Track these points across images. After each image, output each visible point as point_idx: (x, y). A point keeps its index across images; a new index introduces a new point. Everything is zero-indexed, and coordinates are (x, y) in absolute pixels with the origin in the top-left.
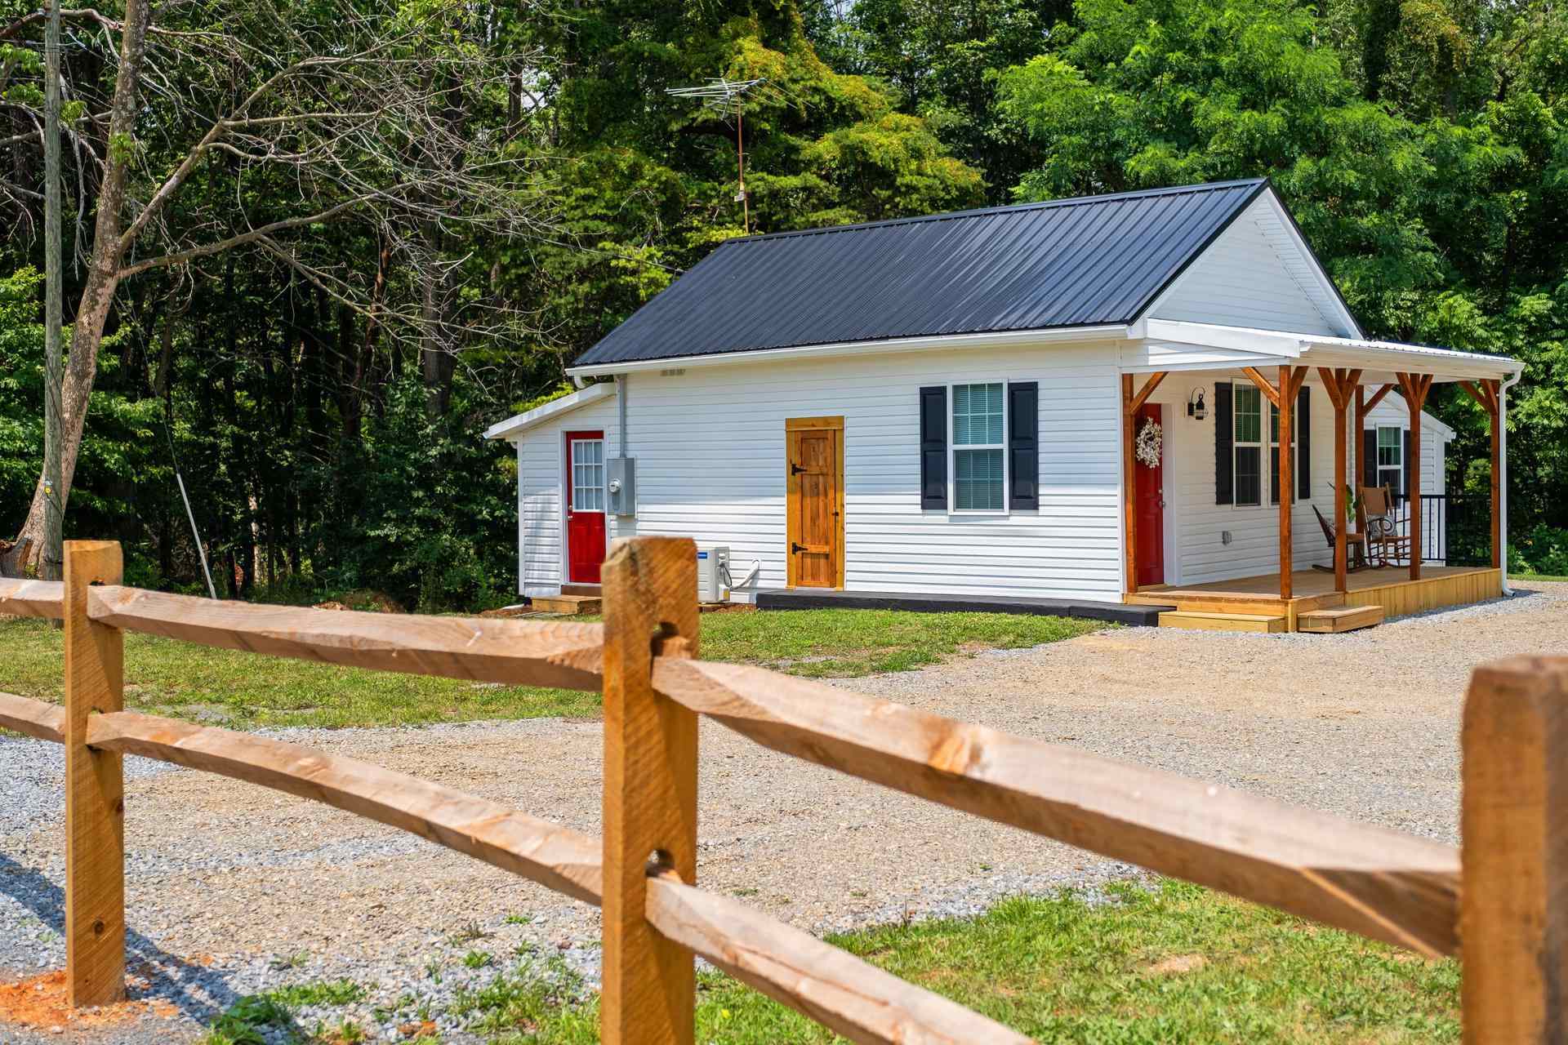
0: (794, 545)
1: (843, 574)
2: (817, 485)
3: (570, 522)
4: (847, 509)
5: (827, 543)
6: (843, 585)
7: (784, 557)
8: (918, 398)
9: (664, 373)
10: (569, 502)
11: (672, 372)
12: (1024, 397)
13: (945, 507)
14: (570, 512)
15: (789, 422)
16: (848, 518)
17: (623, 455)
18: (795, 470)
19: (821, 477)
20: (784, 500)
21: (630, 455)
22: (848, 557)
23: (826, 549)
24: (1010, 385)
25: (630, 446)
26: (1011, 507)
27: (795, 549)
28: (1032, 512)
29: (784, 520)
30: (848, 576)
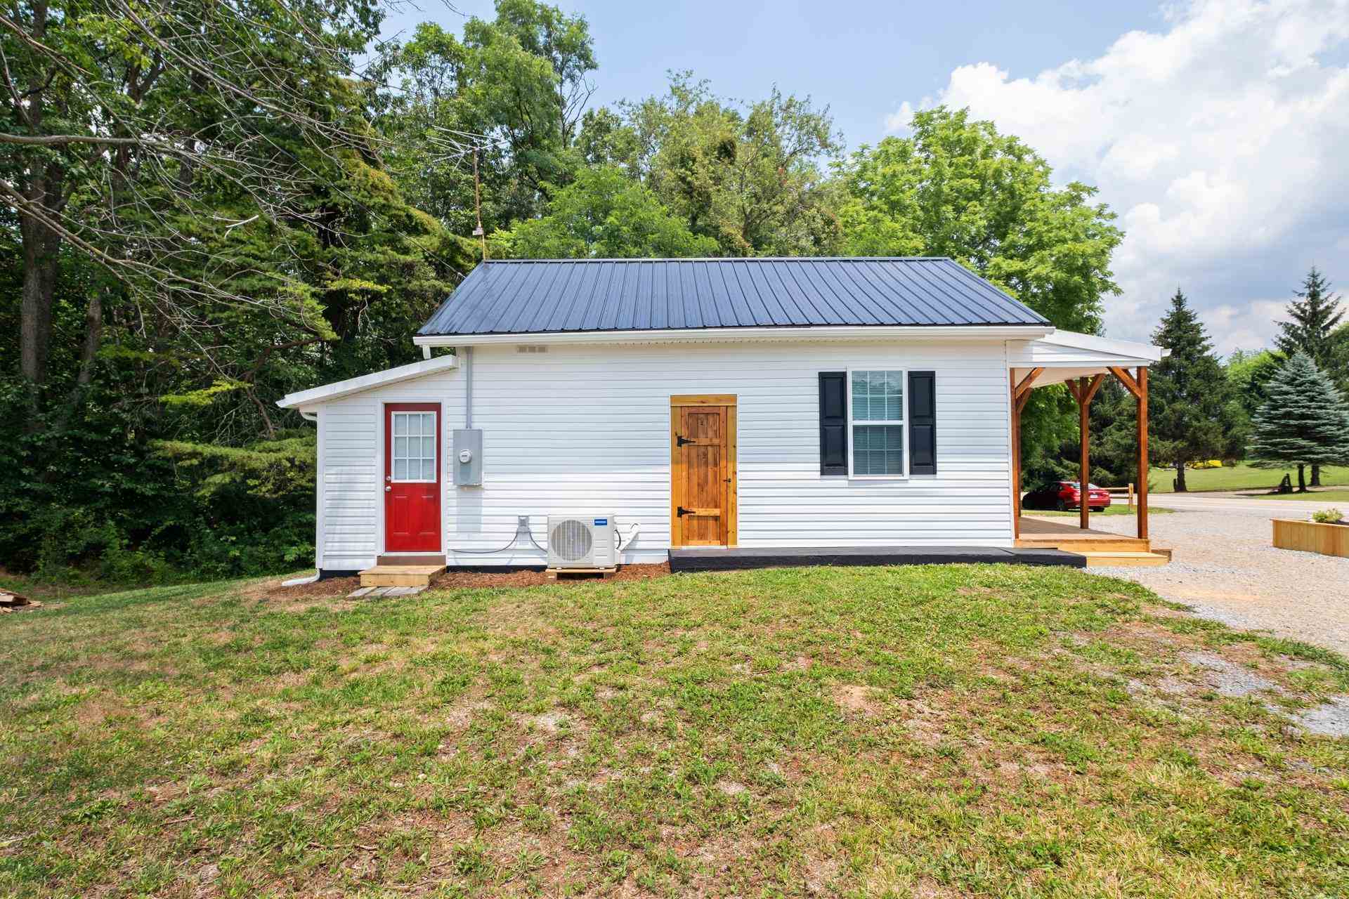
0: (680, 509)
1: (735, 533)
2: (706, 455)
3: (387, 493)
4: (739, 475)
5: (716, 507)
6: (735, 542)
7: (669, 520)
8: (816, 382)
9: (522, 349)
10: (388, 471)
11: (533, 349)
12: (923, 384)
13: (846, 473)
14: (387, 483)
15: (673, 398)
16: (740, 484)
17: (469, 425)
18: (680, 441)
19: (709, 448)
20: (668, 469)
21: (476, 426)
22: (740, 518)
23: (717, 512)
24: (910, 374)
25: (475, 418)
26: (912, 472)
27: (681, 512)
28: (931, 476)
29: (668, 486)
30: (740, 535)
